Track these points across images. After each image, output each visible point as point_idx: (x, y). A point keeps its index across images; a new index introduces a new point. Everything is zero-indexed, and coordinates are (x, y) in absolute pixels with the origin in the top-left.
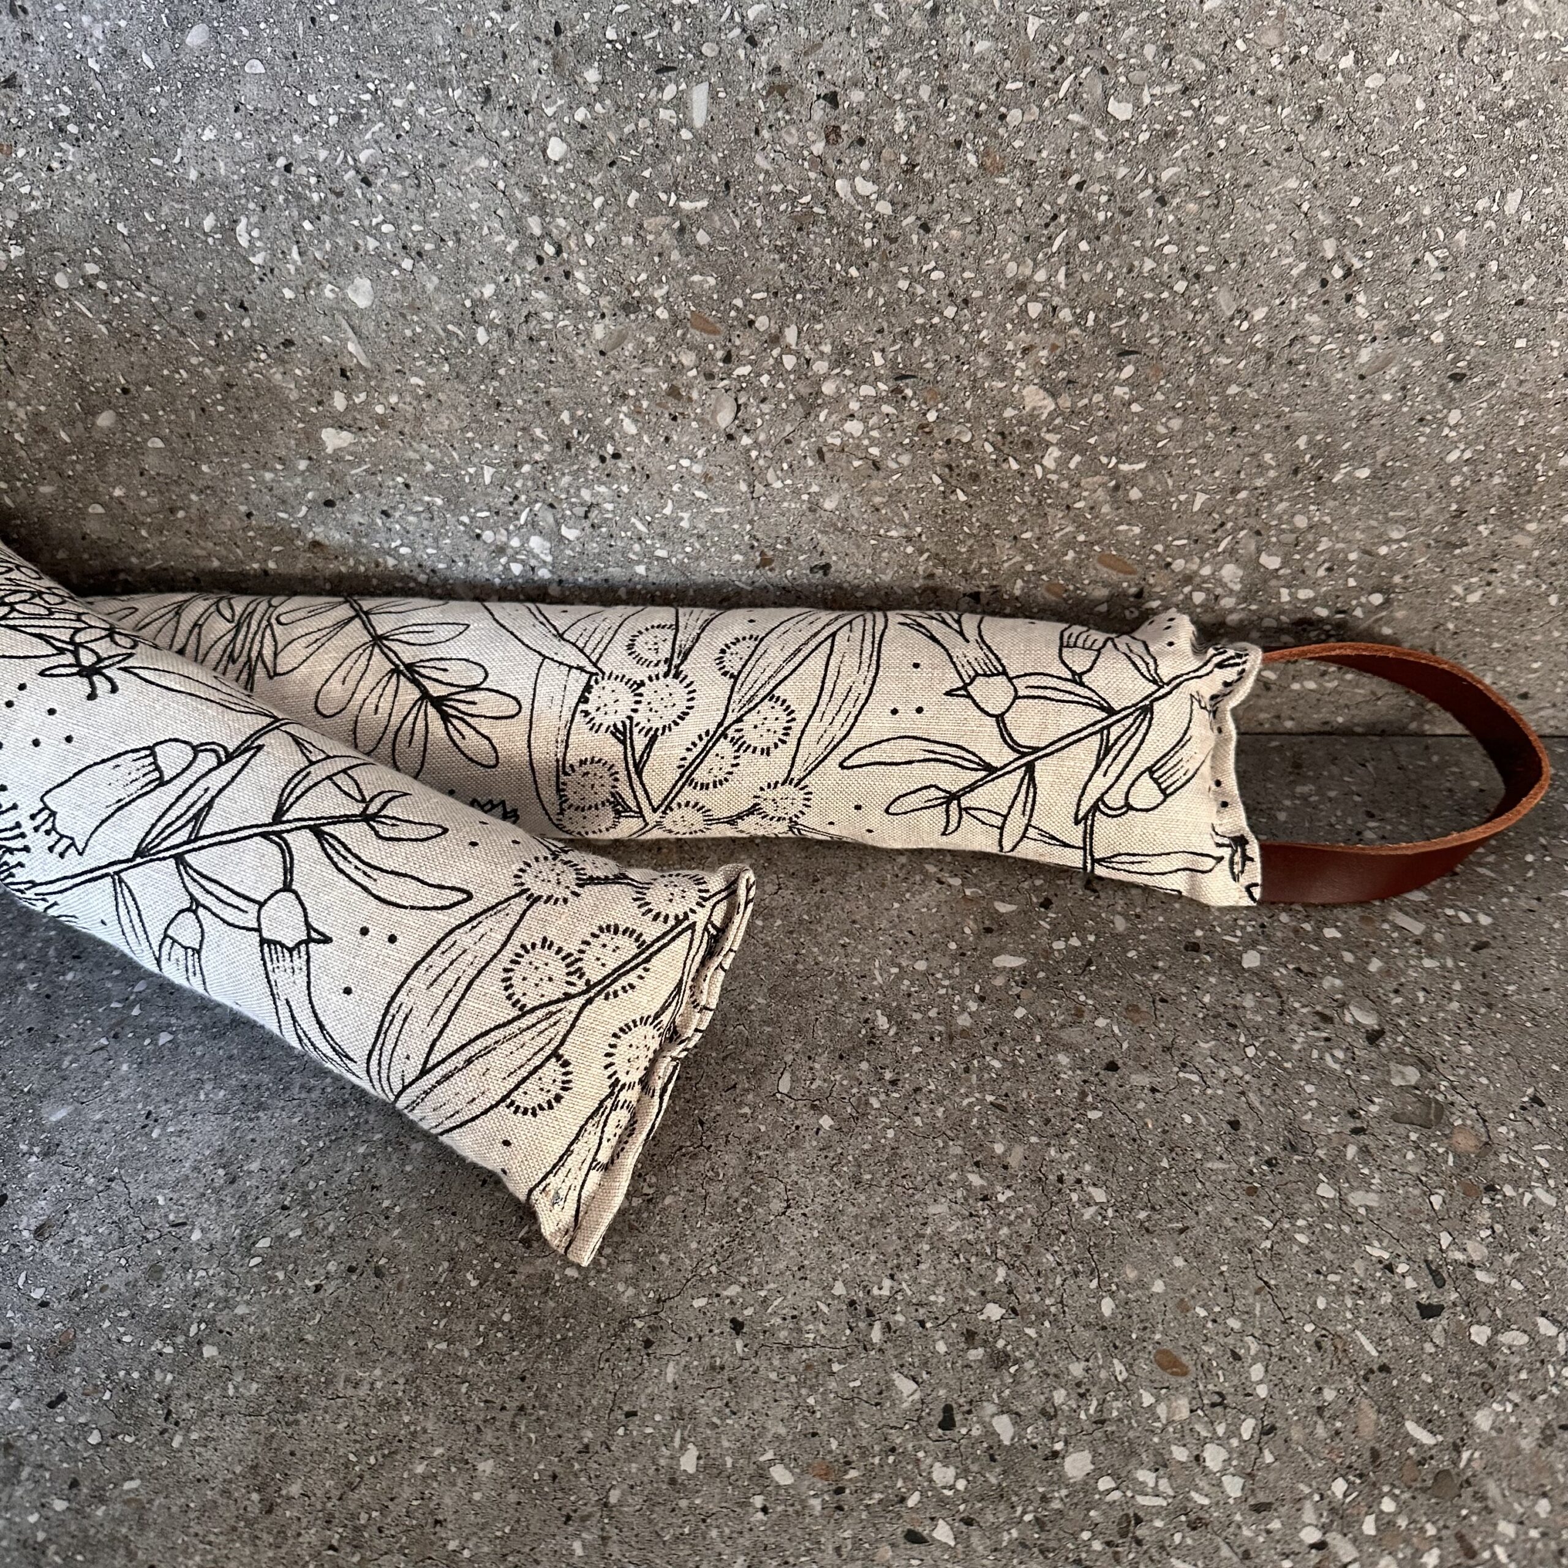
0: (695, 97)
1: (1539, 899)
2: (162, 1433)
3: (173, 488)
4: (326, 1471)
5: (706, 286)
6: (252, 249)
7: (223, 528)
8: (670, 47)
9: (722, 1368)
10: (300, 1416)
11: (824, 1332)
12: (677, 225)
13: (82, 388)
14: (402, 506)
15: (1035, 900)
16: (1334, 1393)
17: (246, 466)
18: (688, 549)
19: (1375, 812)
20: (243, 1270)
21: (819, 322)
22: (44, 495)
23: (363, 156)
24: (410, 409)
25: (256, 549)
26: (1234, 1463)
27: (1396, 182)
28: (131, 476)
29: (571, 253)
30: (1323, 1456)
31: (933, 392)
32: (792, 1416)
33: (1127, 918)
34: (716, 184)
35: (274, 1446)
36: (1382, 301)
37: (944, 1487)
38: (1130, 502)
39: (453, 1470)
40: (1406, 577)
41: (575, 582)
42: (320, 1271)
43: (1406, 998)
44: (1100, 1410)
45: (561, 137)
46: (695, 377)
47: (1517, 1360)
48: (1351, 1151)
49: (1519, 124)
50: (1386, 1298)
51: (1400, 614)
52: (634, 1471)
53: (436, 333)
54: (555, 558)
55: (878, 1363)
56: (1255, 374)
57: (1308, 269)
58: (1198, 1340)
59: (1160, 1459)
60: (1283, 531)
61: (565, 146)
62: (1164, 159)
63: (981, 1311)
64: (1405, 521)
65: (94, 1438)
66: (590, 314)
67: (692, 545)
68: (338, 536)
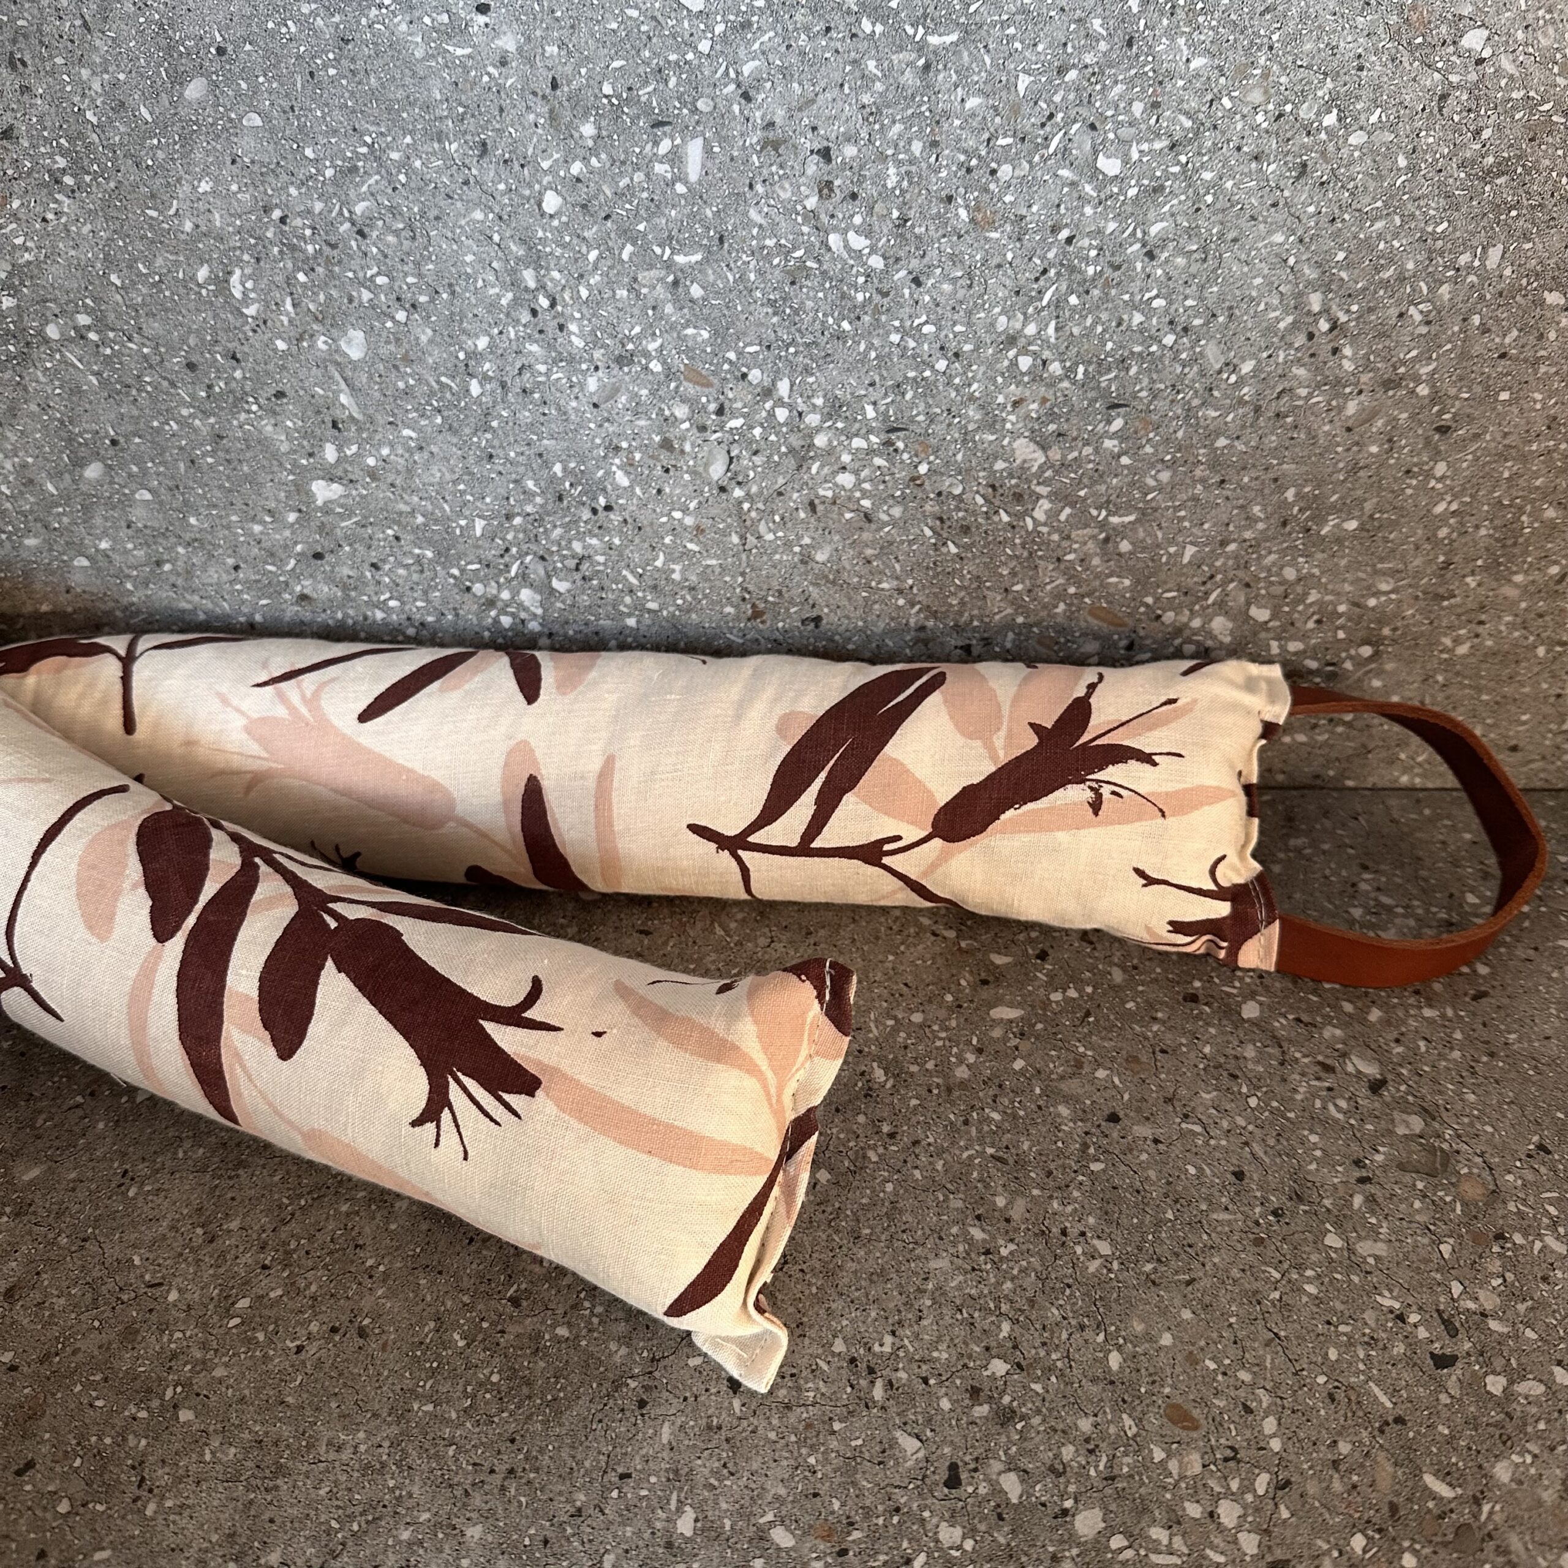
0: (689, 151)
1: (1536, 949)
2: (135, 1501)
3: (160, 540)
4: (307, 1539)
5: (699, 339)
6: (246, 300)
7: (209, 581)
8: (666, 102)
9: (719, 1428)
10: (279, 1482)
11: (823, 1390)
12: (671, 278)
13: (70, 440)
14: (392, 559)
15: (1030, 951)
16: (1349, 1447)
17: (234, 518)
18: (680, 602)
19: (1370, 864)
20: (222, 1331)
21: (812, 374)
22: (29, 548)
23: (359, 208)
24: (401, 461)
25: (243, 602)
26: (1250, 1519)
27: (1380, 237)
28: (117, 529)
29: (565, 306)
30: (1341, 1510)
31: (924, 446)
32: (792, 1477)
33: (1124, 969)
34: (710, 238)
35: (252, 1513)
36: (1367, 355)
37: (951, 1548)
38: (1120, 555)
39: (441, 1536)
40: (1395, 629)
41: (565, 635)
42: (302, 1332)
43: (1408, 1048)
44: (1110, 1466)
45: (556, 190)
46: (687, 430)
47: (1534, 1410)
48: (1358, 1201)
49: (1498, 181)
50: (1399, 1349)
51: (1389, 666)
52: (629, 1534)
53: (428, 385)
54: (545, 610)
55: (880, 1421)
56: (1243, 427)
57: (1294, 322)
58: (1208, 1393)
59: (1173, 1517)
60: (1272, 583)
61: (560, 199)
62: (1151, 215)
63: (986, 1367)
64: (1393, 573)
65: (64, 1507)
66: (584, 366)
67: (683, 598)
68: (326, 589)
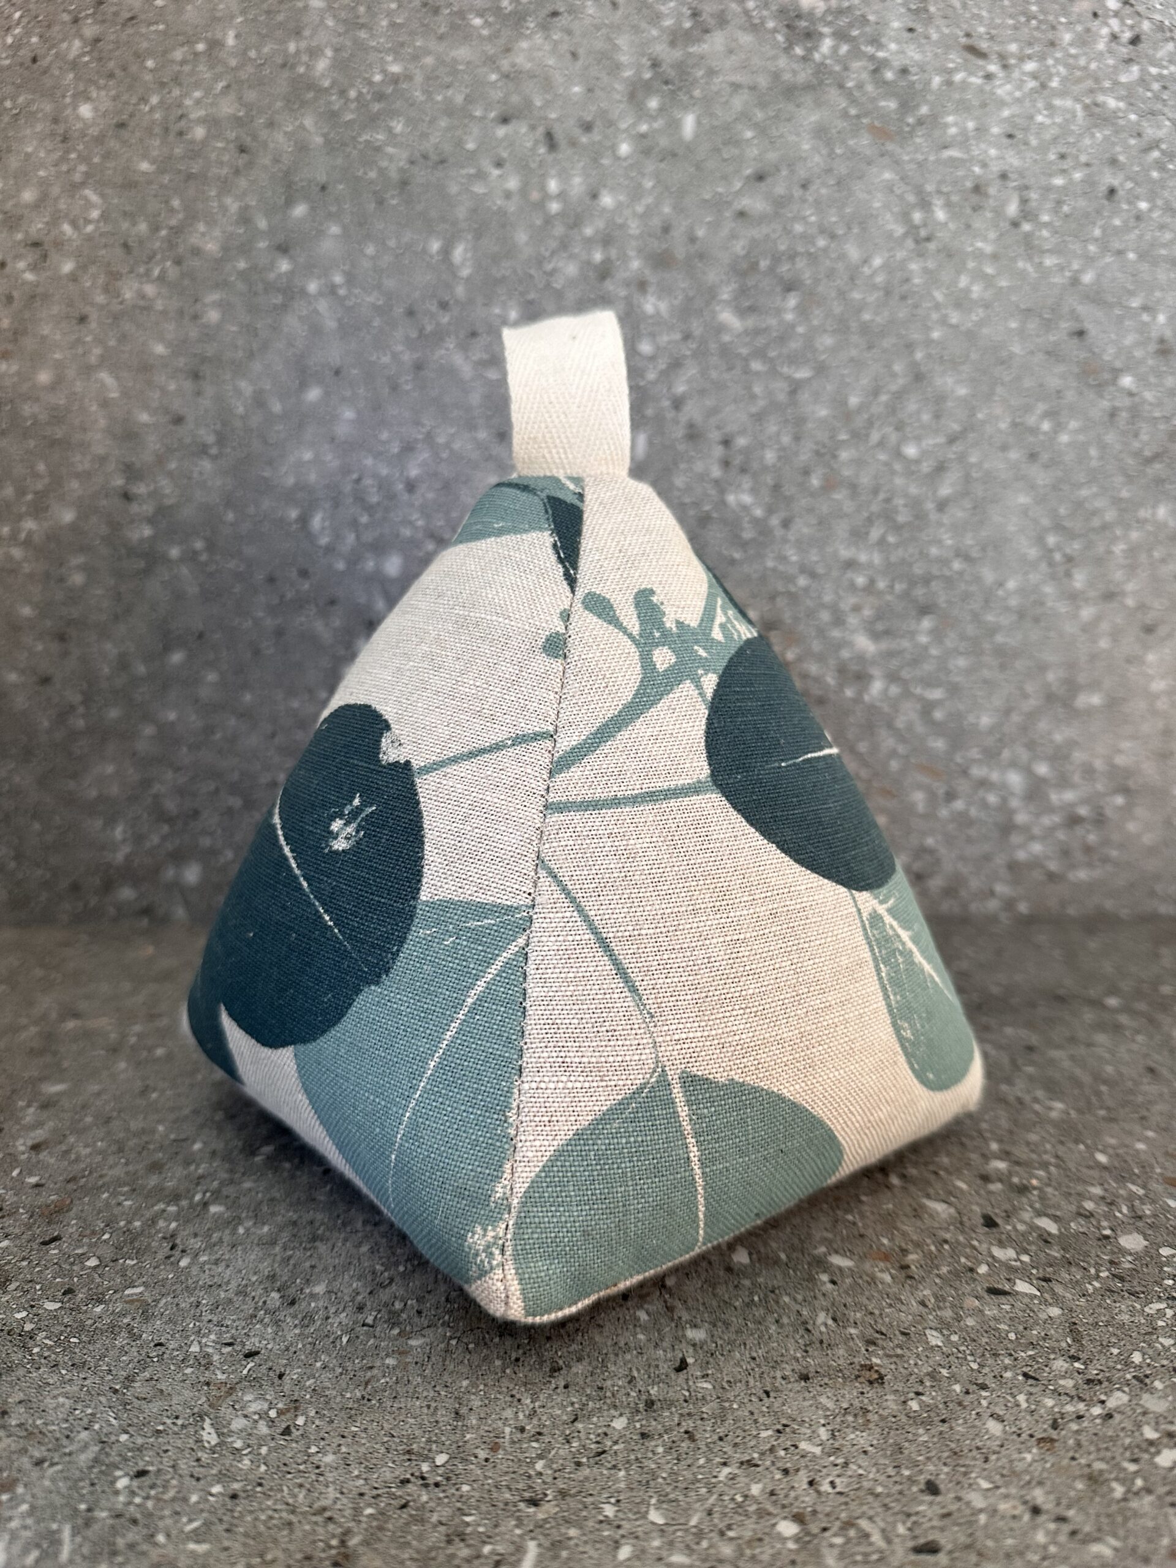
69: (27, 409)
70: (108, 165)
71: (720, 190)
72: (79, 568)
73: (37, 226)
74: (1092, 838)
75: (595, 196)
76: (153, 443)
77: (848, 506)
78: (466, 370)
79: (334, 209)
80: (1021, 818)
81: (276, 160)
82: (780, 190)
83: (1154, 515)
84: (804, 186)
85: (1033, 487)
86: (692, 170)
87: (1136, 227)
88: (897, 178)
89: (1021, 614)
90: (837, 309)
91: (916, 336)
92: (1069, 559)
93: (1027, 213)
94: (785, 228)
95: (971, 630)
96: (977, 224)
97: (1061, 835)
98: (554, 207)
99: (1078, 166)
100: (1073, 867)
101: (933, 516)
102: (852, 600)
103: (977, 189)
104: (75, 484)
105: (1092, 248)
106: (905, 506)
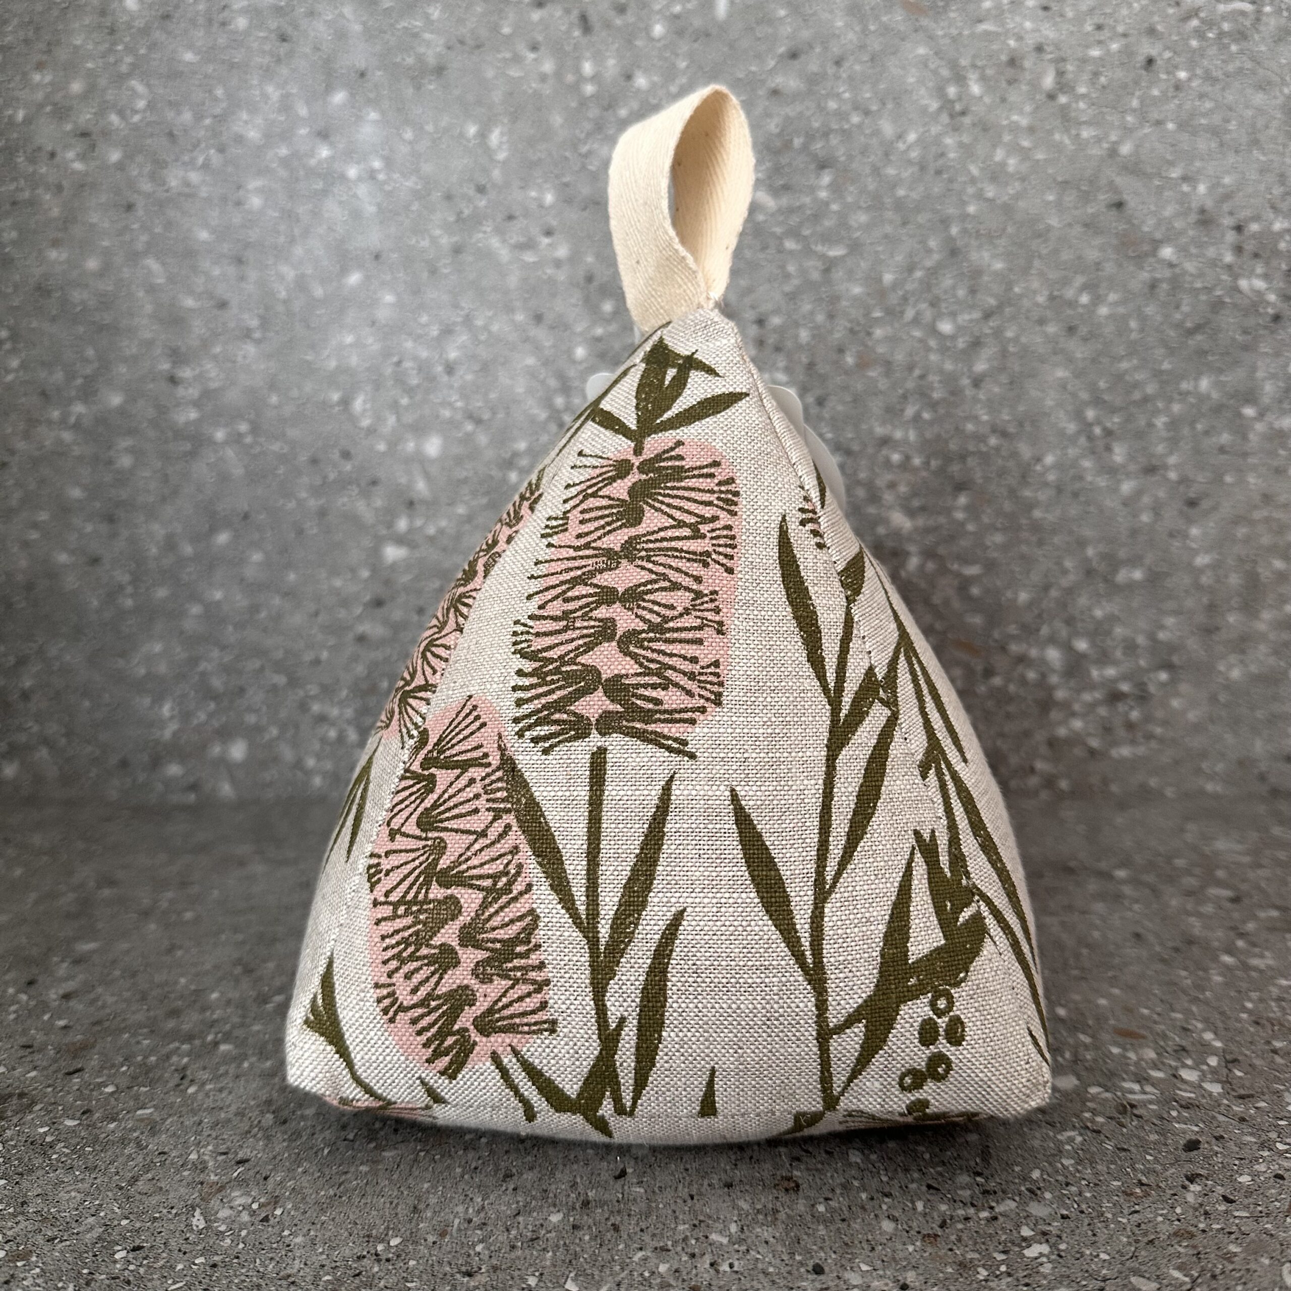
69: (77, 295)
70: (153, 56)
71: (753, 68)
72: (128, 450)
73: (85, 117)
74: (1135, 715)
75: (629, 77)
76: (198, 328)
77: (883, 384)
78: (504, 254)
79: (372, 95)
80: (1060, 694)
81: (317, 49)
82: (814, 67)
83: (1196, 387)
84: (838, 63)
85: (1070, 360)
86: (726, 49)
87: (1174, 97)
88: (931, 53)
89: (1059, 490)
90: (872, 187)
91: (951, 211)
92: (1108, 433)
93: (1063, 85)
94: (819, 106)
95: (1007, 506)
96: (1013, 97)
97: (1103, 711)
98: (589, 89)
99: (1115, 36)
100: (1115, 743)
101: (969, 392)
102: (889, 477)
103: (1013, 62)
104: (123, 369)
105: (1129, 118)
106: (940, 382)
